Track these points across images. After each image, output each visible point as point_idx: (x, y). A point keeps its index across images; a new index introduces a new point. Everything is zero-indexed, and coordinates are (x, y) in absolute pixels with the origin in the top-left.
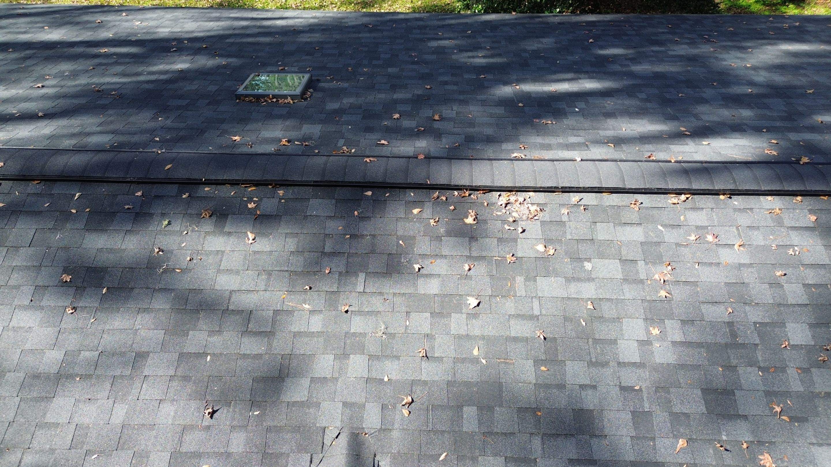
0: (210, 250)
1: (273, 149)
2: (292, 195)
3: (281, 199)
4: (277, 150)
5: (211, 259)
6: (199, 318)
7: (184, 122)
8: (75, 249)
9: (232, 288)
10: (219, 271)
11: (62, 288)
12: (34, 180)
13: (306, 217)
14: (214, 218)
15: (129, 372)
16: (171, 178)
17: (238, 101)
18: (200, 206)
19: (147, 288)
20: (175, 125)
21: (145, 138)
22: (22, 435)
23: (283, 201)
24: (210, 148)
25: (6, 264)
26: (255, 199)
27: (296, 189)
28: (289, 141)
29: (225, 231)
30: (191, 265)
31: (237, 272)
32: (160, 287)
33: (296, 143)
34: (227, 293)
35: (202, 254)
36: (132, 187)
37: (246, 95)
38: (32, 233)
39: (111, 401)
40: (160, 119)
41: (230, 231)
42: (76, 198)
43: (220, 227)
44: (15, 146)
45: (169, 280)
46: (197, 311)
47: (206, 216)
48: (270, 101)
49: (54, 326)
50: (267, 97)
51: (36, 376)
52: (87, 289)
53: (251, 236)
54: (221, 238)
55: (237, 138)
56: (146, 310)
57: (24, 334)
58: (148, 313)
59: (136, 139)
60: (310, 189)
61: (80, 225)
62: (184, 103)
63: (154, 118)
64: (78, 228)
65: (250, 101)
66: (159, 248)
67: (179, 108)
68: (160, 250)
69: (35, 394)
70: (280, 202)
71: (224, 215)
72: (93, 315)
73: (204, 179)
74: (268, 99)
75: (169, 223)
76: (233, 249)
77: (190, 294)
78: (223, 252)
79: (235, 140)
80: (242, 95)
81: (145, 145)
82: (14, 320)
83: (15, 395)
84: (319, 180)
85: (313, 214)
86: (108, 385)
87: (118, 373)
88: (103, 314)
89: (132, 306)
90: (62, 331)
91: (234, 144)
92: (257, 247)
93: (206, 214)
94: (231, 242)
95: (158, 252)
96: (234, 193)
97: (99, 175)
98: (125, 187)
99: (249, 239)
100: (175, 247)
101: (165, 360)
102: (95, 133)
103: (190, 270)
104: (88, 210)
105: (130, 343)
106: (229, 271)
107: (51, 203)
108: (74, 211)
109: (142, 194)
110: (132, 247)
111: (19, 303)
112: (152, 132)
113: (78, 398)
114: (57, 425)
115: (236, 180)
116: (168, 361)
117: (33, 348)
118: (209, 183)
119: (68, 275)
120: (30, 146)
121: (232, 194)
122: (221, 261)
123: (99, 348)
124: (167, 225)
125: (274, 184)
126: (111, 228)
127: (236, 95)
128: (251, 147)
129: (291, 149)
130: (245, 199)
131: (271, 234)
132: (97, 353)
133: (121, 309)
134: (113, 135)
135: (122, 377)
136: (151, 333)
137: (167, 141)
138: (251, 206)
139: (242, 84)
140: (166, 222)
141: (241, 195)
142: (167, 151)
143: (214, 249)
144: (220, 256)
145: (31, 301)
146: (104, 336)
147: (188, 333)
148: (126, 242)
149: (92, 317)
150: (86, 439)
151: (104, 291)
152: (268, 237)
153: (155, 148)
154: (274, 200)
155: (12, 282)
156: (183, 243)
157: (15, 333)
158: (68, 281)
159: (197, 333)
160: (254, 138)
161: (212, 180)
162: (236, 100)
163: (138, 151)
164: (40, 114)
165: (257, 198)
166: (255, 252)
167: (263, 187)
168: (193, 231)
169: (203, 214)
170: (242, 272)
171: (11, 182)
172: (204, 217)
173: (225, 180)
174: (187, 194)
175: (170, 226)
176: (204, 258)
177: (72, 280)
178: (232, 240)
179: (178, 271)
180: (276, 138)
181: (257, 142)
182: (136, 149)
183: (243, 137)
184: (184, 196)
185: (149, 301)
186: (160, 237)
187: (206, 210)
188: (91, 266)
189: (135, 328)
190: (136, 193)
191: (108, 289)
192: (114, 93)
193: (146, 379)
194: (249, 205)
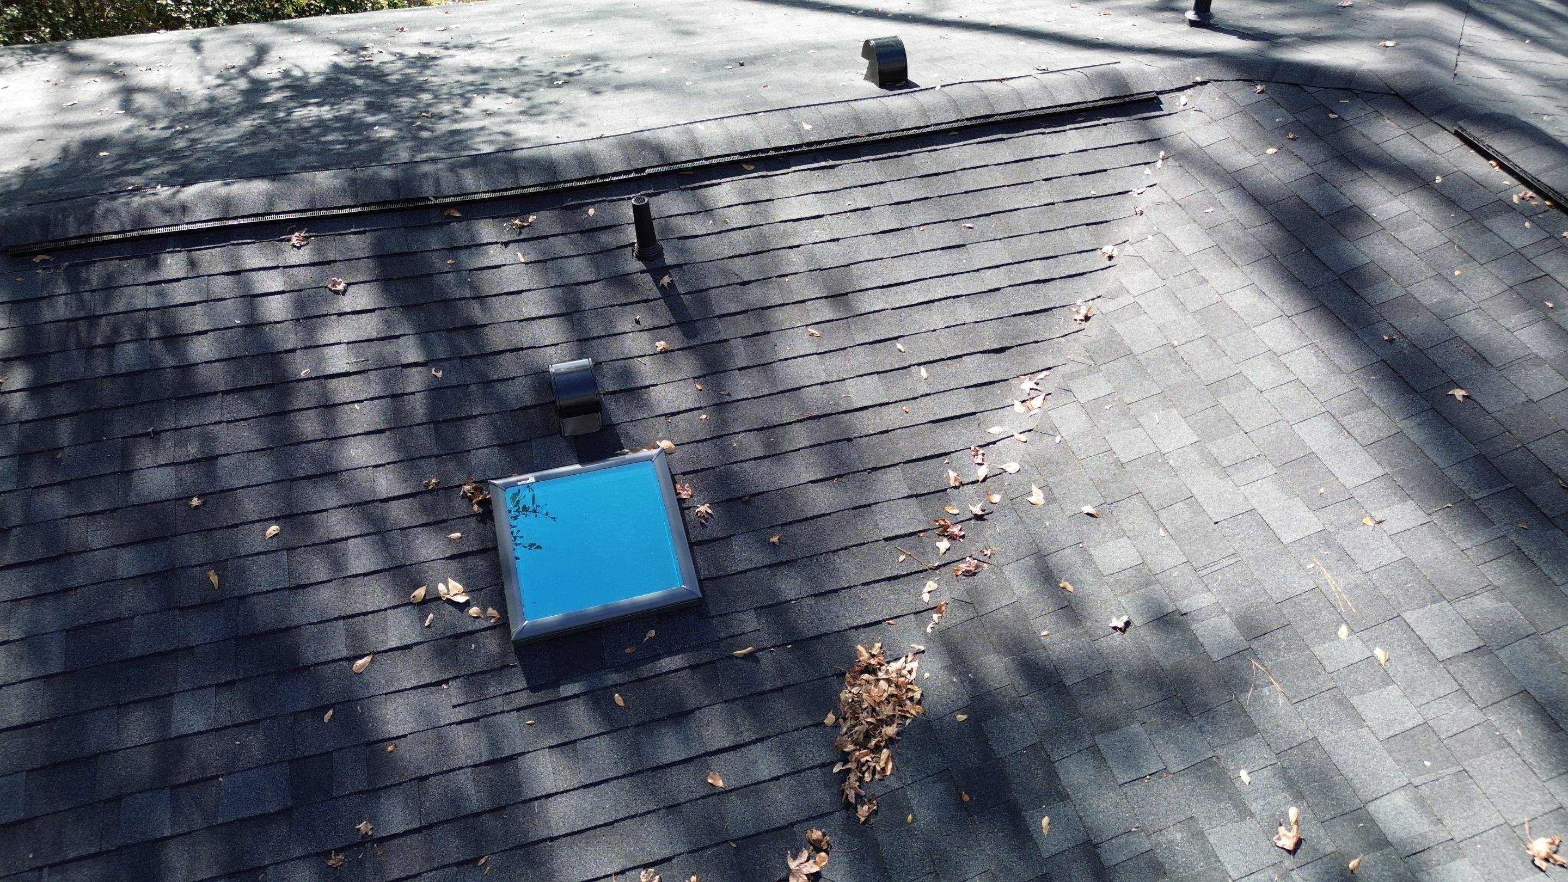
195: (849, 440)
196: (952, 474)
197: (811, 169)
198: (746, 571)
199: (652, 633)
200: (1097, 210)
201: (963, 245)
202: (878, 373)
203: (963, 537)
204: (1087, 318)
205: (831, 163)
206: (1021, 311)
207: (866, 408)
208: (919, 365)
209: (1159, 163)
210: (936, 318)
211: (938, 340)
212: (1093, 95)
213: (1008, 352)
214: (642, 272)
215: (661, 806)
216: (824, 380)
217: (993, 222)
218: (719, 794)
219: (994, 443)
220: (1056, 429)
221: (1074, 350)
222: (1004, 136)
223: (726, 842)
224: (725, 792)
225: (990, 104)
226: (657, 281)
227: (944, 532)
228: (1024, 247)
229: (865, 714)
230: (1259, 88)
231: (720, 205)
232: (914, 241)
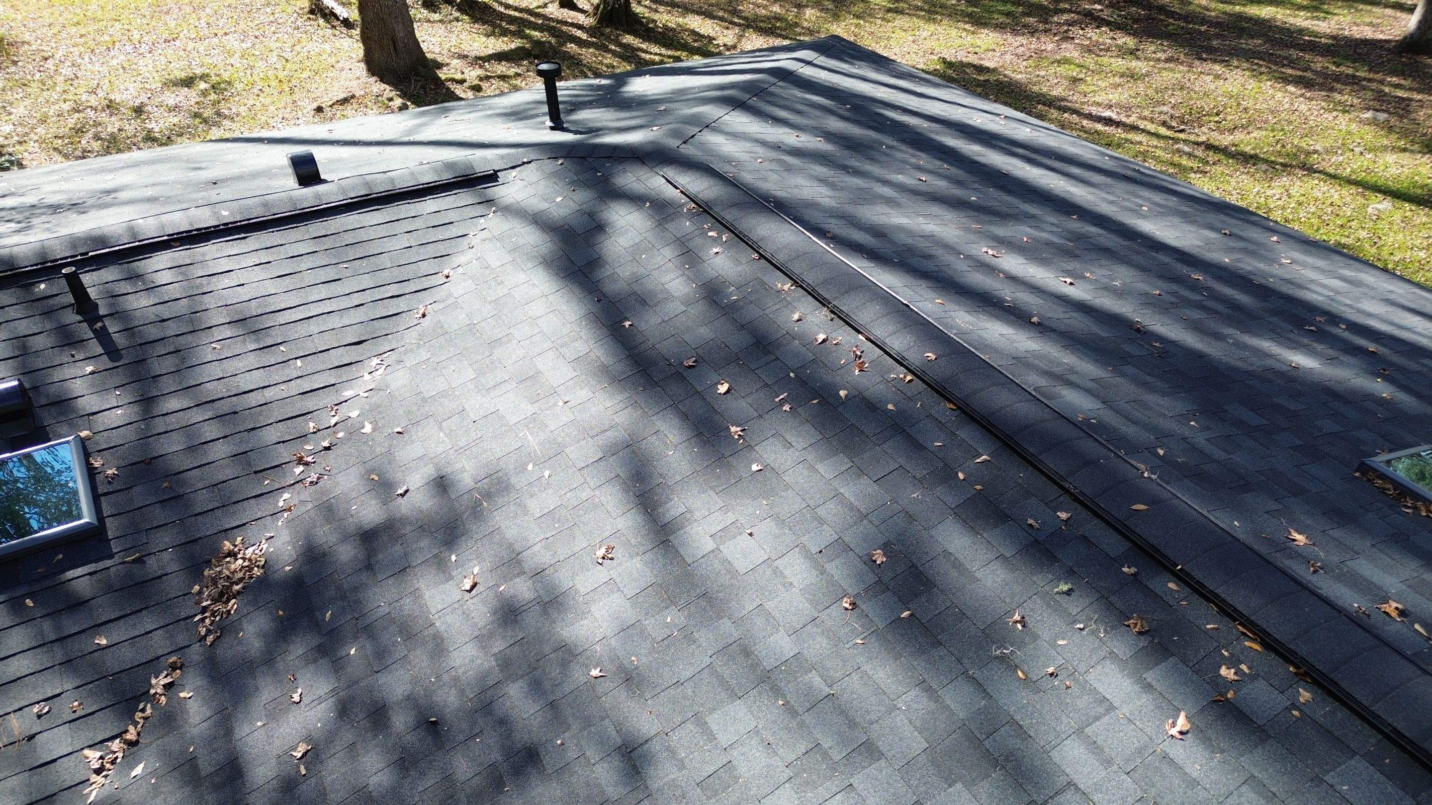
0: (1095, 685)
1: (1356, 605)
2: (1324, 716)
3: (1294, 706)
4: (1364, 613)
5: (1083, 702)
6: (988, 776)
7: (1227, 452)
8: (920, 528)
9: (1076, 779)
10: (1079, 731)
11: (864, 566)
12: (950, 401)
13: (1318, 780)
14: (1143, 642)
15: (839, 758)
16: (1129, 528)
17: (1357, 474)
18: (1137, 602)
19: (959, 661)
20: (1209, 448)
21: (1147, 437)
22: (674, 710)
23: (1295, 713)
24: (1236, 523)
25: (836, 483)
26: (1244, 667)
27: (1342, 714)
28: (1402, 613)
29: (1144, 676)
30: (1047, 683)
31: (1108, 762)
32: (975, 676)
33: (1417, 626)
34: (1063, 780)
35: (1076, 681)
36: (1062, 499)
37: (1382, 474)
38: (892, 468)
39: (788, 773)
40: (1192, 423)
41: (1154, 683)
42: (978, 460)
43: (1142, 664)
44: (968, 343)
45: (996, 677)
46: (995, 763)
47: (1135, 627)
48: (1424, 514)
49: (815, 608)
50: (1424, 503)
51: (746, 652)
52: (889, 594)
53: (1182, 722)
54: (1128, 681)
55: (1300, 538)
56: (929, 690)
57: (779, 586)
58: (930, 698)
59: (1129, 430)
60: (1373, 739)
61: (953, 500)
62: (1254, 420)
63: (1183, 418)
64: (947, 503)
65: (1383, 490)
66: (1023, 618)
67: (1240, 423)
68: (1023, 621)
69: (726, 673)
70: (1288, 709)
71: (1166, 649)
72: (865, 634)
73: (1179, 567)
74: (1422, 508)
75: (1068, 593)
76: (1132, 718)
77: (1007, 727)
78: (1111, 708)
79: (1294, 540)
80: (1375, 470)
81: (1134, 448)
82: (786, 559)
83: (710, 653)
84: (1408, 735)
85: (1338, 788)
86: (802, 748)
87: (826, 743)
88: (876, 644)
89: (919, 668)
90: (818, 621)
91: (1287, 547)
92: (1178, 751)
93: (1136, 624)
94: (1139, 703)
95: (1017, 622)
96: (1214, 628)
97: (1032, 450)
98: (1053, 492)
99: (1174, 725)
100: (1045, 635)
101: (892, 790)
102: (1081, 388)
103: (1038, 691)
104: (979, 487)
105: (874, 717)
106: (1094, 747)
107: (944, 446)
108: (961, 476)
109: (1068, 519)
110: (989, 584)
111: (806, 543)
112: (1163, 436)
113: (760, 726)
114: (712, 737)
115: (1236, 610)
116: (894, 794)
117: (773, 614)
118: (1183, 578)
119: (885, 555)
120: (984, 354)
121: (1209, 627)
122: (1097, 719)
123: (835, 687)
124: (1063, 593)
125: (1302, 671)
126: (985, 535)
127: (1363, 463)
128: (1315, 572)
129: (1396, 628)
130: (1226, 654)
131: (1222, 752)
132: (828, 690)
133: (903, 659)
134: (1101, 406)
135: (825, 755)
136: (908, 731)
137: (1175, 465)
138: (1226, 672)
139: (1390, 451)
140: (1065, 588)
141: (1223, 641)
142: (1158, 480)
143: (1101, 690)
144: (1101, 710)
145: (821, 552)
146: (853, 675)
147: (955, 782)
148: (988, 571)
149: (862, 636)
150: (723, 792)
151: (905, 614)
152: (1213, 752)
153: (1144, 462)
154: (1280, 697)
155: (821, 512)
156: (1063, 639)
157: (773, 576)
158: (878, 562)
159: (966, 795)
160: (1335, 559)
161: (1192, 578)
162: (1357, 471)
163: (1116, 451)
164: (1035, 319)
165: (1249, 668)
166: (1165, 757)
167: (1277, 658)
168: (1094, 633)
169: (1132, 621)
170: (1115, 767)
171: (926, 387)
172: (1128, 626)
173: (1215, 594)
174: (1133, 570)
175: (1068, 597)
176: (1075, 689)
177: (883, 566)
178: (1145, 700)
179: (1020, 673)
180: (1380, 588)
181: (1333, 571)
182: (1116, 447)
183: (1314, 544)
184: (1125, 569)
185: (945, 682)
186: (1038, 601)
187: (1142, 619)
188: (919, 565)
189: (895, 702)
190: (1061, 511)
191: (911, 615)
192: (1157, 344)
193: (848, 789)
194: (1224, 667)
195: (235, 413)
196: (312, 425)
197: (227, 241)
198: (141, 508)
199: (61, 556)
200: (441, 249)
201: (340, 279)
202: (264, 367)
203: (314, 462)
204: (424, 316)
205: (243, 235)
206: (378, 316)
207: (252, 391)
208: (296, 358)
209: (490, 216)
210: (314, 327)
211: (313, 341)
212: (446, 176)
213: (364, 344)
214: (79, 322)
215: (57, 663)
216: (221, 376)
217: (364, 262)
218: (103, 649)
219: (346, 401)
220: (388, 386)
221: (411, 337)
222: (379, 207)
223: (105, 677)
224: (107, 647)
225: (370, 188)
226: (91, 327)
227: (300, 461)
228: (385, 277)
229: (222, 581)
230: (560, 162)
231: (150, 271)
232: (302, 280)
